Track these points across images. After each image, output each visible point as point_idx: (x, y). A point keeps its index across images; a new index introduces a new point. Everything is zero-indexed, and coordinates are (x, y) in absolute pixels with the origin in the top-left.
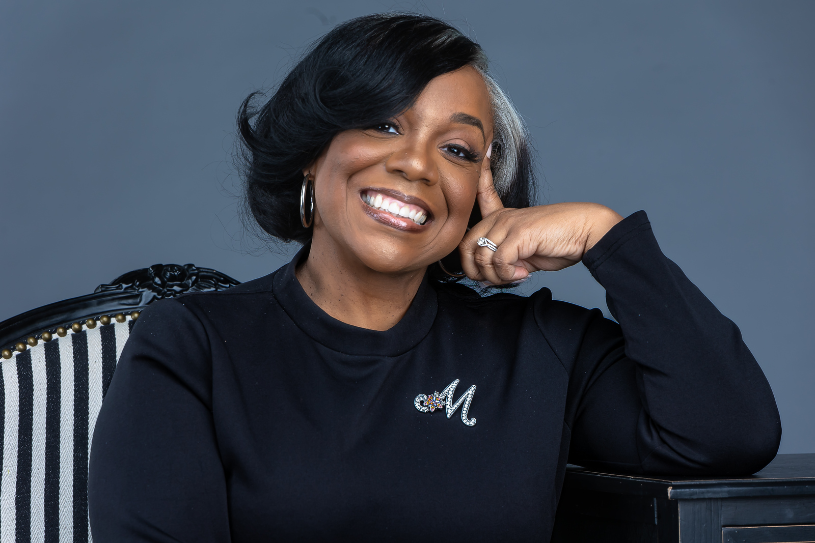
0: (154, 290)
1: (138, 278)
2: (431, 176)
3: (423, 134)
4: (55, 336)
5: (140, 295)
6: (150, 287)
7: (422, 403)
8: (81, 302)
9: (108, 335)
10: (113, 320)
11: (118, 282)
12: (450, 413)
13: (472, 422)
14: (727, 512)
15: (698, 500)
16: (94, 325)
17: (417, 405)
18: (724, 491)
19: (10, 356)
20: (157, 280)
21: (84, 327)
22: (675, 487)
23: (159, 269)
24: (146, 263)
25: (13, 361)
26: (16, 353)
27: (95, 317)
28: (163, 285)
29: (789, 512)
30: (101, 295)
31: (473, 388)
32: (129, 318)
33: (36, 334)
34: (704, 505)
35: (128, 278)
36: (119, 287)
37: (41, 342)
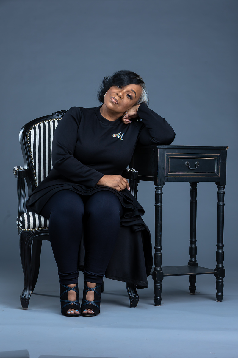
0: (62, 115)
1: (59, 112)
2: (122, 97)
3: (125, 90)
4: (44, 122)
5: (59, 115)
6: (61, 114)
7: (114, 135)
8: (49, 116)
9: (54, 122)
10: (54, 120)
11: (55, 113)
12: (118, 138)
13: (122, 140)
14: (166, 151)
15: (162, 148)
16: (51, 120)
17: (113, 136)
18: (166, 147)
19: (37, 125)
20: (62, 113)
21: (49, 121)
22: (158, 146)
23: (62, 111)
24: (60, 110)
25: (37, 126)
26: (38, 125)
27: (51, 119)
28: (63, 114)
29: (177, 151)
30: (52, 115)
31: (123, 134)
32: (57, 119)
33: (41, 121)
34: (163, 149)
35: (57, 112)
36: (56, 114)
37: (42, 123)
